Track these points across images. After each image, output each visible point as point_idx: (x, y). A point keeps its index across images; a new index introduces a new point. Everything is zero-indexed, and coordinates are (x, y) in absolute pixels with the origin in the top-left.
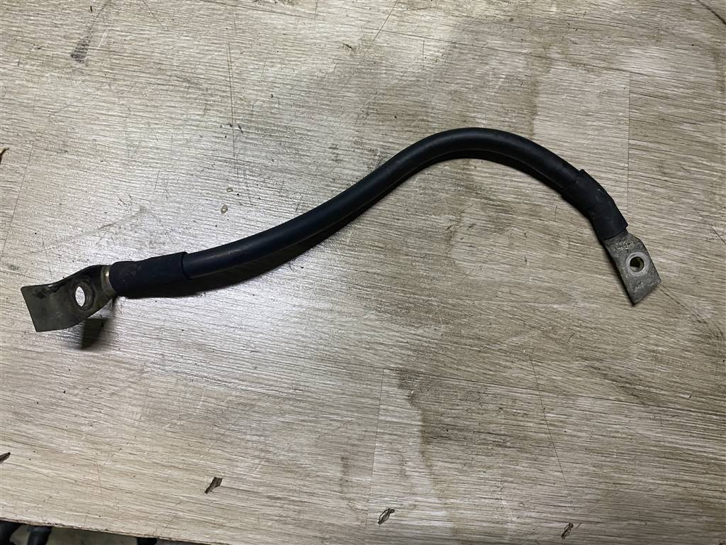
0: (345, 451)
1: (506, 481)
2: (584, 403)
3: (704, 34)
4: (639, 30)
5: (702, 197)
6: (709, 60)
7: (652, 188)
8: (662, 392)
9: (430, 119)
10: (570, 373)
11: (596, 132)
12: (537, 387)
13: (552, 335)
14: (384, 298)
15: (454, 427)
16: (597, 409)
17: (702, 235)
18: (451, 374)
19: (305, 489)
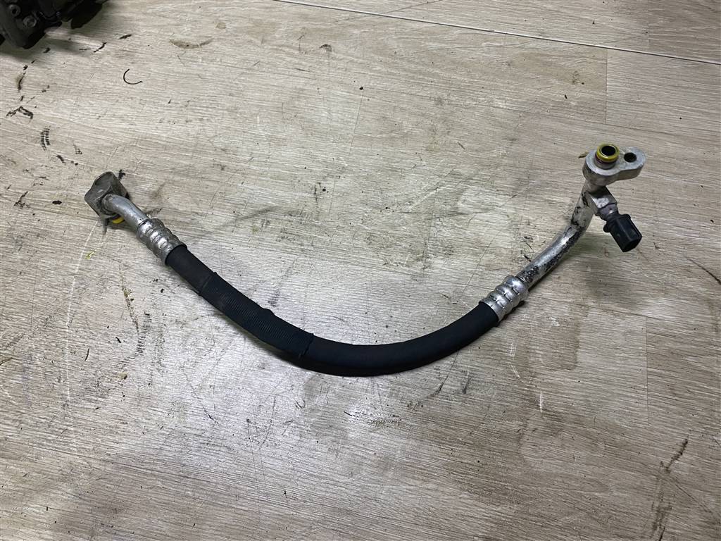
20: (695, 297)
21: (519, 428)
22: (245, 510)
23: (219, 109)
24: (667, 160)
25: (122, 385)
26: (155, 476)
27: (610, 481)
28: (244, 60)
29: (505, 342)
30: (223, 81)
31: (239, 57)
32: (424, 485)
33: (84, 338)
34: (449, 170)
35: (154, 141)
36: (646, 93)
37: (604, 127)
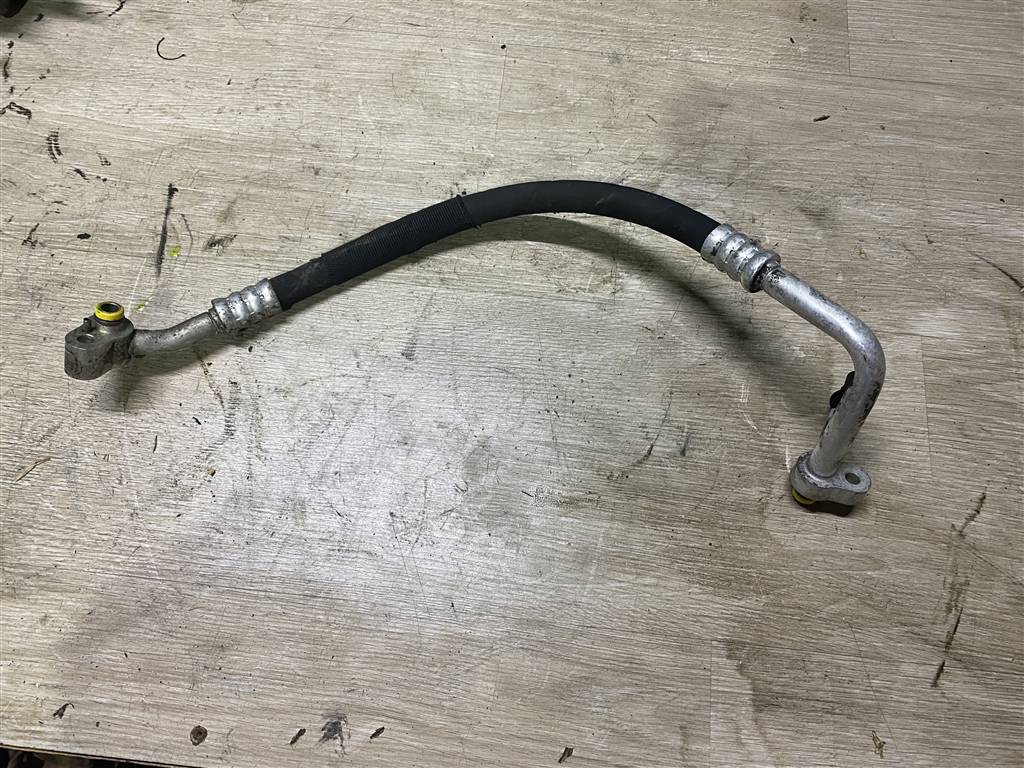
0: (683, 720)
1: (838, 748)
2: (908, 669)
3: (992, 293)
4: (926, 293)
5: (1006, 458)
6: (1000, 319)
7: (955, 451)
8: (985, 656)
9: (731, 395)
10: (891, 639)
11: (894, 398)
12: (859, 654)
13: (868, 602)
14: (706, 571)
15: (783, 695)
16: (920, 674)
17: (1009, 496)
18: (776, 643)
19: (650, 758)
20: (985, 304)
21: (760, 497)
22: (398, 633)
23: (303, 89)
24: (938, 120)
25: (210, 481)
26: (270, 598)
27: (886, 555)
28: (331, 16)
29: (734, 384)
30: (304, 48)
31: (323, 11)
32: (639, 581)
33: (147, 422)
34: (637, 154)
35: (214, 140)
36: (904, 29)
37: (848, 80)
